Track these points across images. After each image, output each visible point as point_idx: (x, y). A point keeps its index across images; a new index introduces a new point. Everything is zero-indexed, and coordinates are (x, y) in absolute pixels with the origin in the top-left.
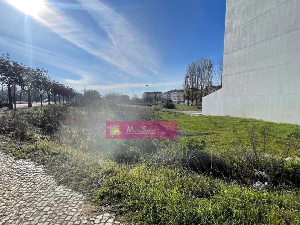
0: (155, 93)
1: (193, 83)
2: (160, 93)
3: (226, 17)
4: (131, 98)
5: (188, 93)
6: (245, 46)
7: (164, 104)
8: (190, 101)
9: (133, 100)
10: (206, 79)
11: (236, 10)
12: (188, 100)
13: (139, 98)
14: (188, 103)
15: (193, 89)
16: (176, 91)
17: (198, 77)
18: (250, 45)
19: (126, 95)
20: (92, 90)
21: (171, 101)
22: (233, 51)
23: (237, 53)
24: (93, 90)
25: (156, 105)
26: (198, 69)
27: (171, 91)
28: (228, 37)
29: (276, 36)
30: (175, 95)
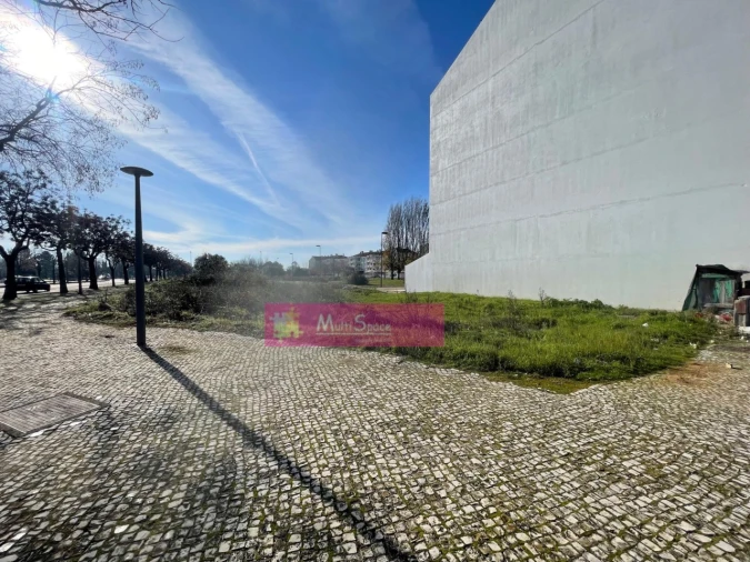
0: (332, 257)
1: (399, 240)
2: (341, 257)
3: (431, 153)
4: (285, 268)
5: (391, 257)
6: (454, 197)
7: (350, 277)
8: (395, 272)
9: (289, 271)
10: (420, 233)
11: (442, 147)
12: (392, 270)
13: (301, 267)
14: (393, 275)
15: (399, 249)
16: (371, 253)
17: (408, 229)
18: (460, 196)
19: (276, 264)
20: (210, 256)
21: (362, 272)
22: (441, 202)
23: (445, 204)
24: (213, 254)
25: (336, 279)
26: (406, 216)
27: (363, 254)
28: (433, 180)
29: (486, 188)
30: (371, 261)
